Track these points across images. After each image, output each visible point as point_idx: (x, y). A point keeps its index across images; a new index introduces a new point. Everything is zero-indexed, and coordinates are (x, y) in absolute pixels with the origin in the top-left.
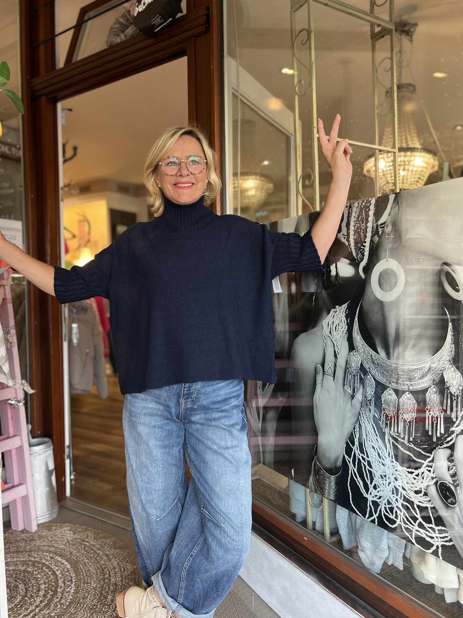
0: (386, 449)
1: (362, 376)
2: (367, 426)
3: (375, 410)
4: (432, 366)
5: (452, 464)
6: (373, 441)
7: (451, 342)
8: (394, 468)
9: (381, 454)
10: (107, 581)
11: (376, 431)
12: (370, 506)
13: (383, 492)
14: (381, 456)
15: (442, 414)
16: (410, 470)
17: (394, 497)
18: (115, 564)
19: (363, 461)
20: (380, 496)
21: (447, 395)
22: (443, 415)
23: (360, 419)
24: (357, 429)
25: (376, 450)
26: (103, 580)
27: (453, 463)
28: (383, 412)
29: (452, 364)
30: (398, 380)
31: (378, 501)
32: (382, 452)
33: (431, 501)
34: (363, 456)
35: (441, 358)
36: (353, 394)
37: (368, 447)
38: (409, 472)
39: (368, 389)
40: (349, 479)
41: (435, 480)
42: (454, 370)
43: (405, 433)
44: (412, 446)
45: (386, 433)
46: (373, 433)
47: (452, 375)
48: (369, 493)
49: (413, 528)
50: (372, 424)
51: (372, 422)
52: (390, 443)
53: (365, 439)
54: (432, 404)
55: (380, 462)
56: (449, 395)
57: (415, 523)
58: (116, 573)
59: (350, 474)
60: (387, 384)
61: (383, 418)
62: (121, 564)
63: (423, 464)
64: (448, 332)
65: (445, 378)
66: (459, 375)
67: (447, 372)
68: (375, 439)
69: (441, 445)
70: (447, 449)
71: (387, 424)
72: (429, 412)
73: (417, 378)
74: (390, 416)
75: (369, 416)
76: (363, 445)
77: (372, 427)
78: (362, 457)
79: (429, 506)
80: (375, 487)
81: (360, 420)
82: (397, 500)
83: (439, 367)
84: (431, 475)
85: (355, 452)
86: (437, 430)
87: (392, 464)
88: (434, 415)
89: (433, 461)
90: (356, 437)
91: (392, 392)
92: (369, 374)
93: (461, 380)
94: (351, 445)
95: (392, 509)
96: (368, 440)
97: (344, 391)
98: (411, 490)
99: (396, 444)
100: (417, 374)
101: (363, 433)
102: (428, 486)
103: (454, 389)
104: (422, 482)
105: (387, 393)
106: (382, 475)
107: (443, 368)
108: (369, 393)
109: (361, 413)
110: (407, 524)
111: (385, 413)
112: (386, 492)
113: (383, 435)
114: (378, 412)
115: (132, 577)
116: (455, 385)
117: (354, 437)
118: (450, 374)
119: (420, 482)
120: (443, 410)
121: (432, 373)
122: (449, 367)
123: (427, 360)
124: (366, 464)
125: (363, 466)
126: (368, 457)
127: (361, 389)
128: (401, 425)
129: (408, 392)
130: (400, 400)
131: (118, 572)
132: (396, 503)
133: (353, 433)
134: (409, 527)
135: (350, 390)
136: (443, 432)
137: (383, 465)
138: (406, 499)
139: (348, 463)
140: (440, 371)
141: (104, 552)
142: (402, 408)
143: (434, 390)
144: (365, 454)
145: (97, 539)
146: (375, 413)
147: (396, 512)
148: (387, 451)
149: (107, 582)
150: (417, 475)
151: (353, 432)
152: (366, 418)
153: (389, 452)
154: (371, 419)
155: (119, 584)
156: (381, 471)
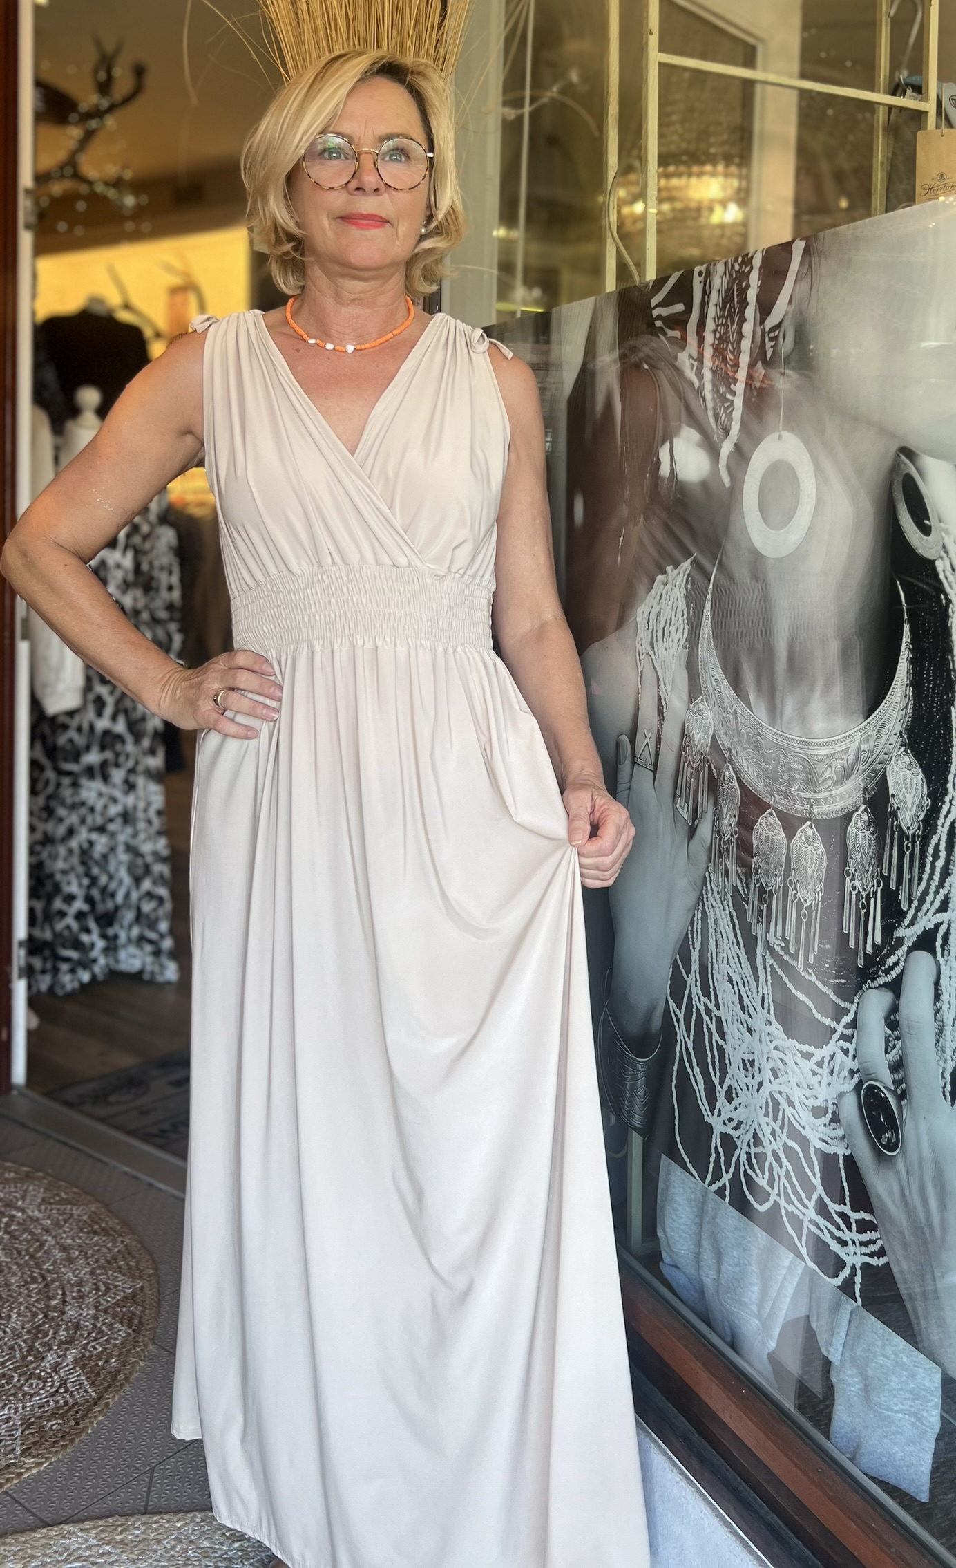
0: (758, 986)
1: (714, 771)
2: (718, 915)
3: (737, 871)
4: (863, 747)
5: (895, 1032)
6: (731, 958)
7: (906, 681)
8: (771, 1041)
9: (746, 1000)
10: (56, 1314)
11: (738, 932)
12: (716, 1145)
13: (745, 1110)
14: (745, 1005)
15: (879, 889)
16: (806, 1048)
17: (768, 1124)
18: (84, 1273)
19: (706, 1018)
20: (739, 1121)
21: (893, 833)
22: (881, 890)
23: (705, 896)
24: (698, 926)
25: (736, 987)
26: (43, 1312)
27: (897, 1030)
28: (753, 877)
29: (905, 746)
30: (789, 786)
31: (735, 1134)
32: (749, 994)
33: (846, 1140)
34: (708, 1002)
35: (882, 726)
36: (693, 823)
37: (719, 978)
38: (801, 1052)
39: (725, 809)
40: (675, 1068)
41: (856, 1078)
42: (910, 764)
43: (798, 941)
44: (813, 978)
45: (759, 938)
46: (732, 937)
47: (905, 777)
48: (716, 1112)
49: (804, 1215)
50: (730, 912)
51: (731, 905)
52: (765, 968)
53: (714, 956)
54: (859, 860)
55: (742, 1024)
56: (896, 836)
57: (810, 1201)
58: (81, 1297)
59: (678, 1054)
60: (766, 798)
61: (754, 896)
62: (102, 1274)
63: (835, 1031)
64: (900, 650)
65: (890, 783)
66: (919, 777)
67: (896, 769)
68: (735, 956)
69: (872, 981)
70: (884, 989)
71: (760, 913)
72: (851, 880)
73: (830, 782)
74: (768, 890)
75: (725, 888)
76: (710, 971)
77: (729, 919)
78: (706, 1005)
79: (841, 1151)
80: (729, 1097)
81: (705, 900)
82: (773, 1133)
83: (878, 751)
84: (850, 1063)
85: (690, 991)
86: (866, 934)
87: (769, 1029)
88: (861, 890)
89: (853, 1024)
90: (694, 949)
91: (774, 820)
92: (728, 766)
93: (922, 791)
94: (683, 971)
95: (761, 1158)
96: (720, 959)
97: (675, 813)
98: (804, 1106)
99: (780, 972)
100: (829, 769)
101: (710, 938)
102: (841, 1095)
103: (908, 818)
104: (829, 1084)
105: (764, 824)
106: (747, 1061)
107: (886, 756)
108: (727, 821)
109: (708, 879)
110: (793, 1204)
111: (758, 882)
112: (753, 1107)
113: (750, 944)
114: (742, 877)
115: (124, 1310)
116: (910, 806)
117: (691, 947)
118: (902, 773)
119: (824, 1083)
120: (882, 876)
121: (862, 768)
122: (900, 753)
123: (853, 731)
124: (713, 1027)
125: (706, 1033)
126: (718, 1008)
127: (711, 809)
128: (792, 916)
129: (809, 823)
130: (791, 845)
131: (90, 1292)
132: (771, 1142)
133: (690, 936)
134: (796, 1212)
135: (687, 811)
136: (878, 940)
137: (749, 1030)
138: (794, 1134)
139: (676, 1024)
140: (879, 763)
141: (59, 1237)
142: (794, 869)
143: (865, 817)
144: (713, 998)
145: (51, 1204)
146: (738, 880)
147: (771, 1167)
148: (758, 992)
149: (53, 1318)
150: (820, 1064)
151: (689, 932)
152: (718, 893)
153: (763, 995)
154: (729, 896)
155: (87, 1326)
156: (744, 1047)
